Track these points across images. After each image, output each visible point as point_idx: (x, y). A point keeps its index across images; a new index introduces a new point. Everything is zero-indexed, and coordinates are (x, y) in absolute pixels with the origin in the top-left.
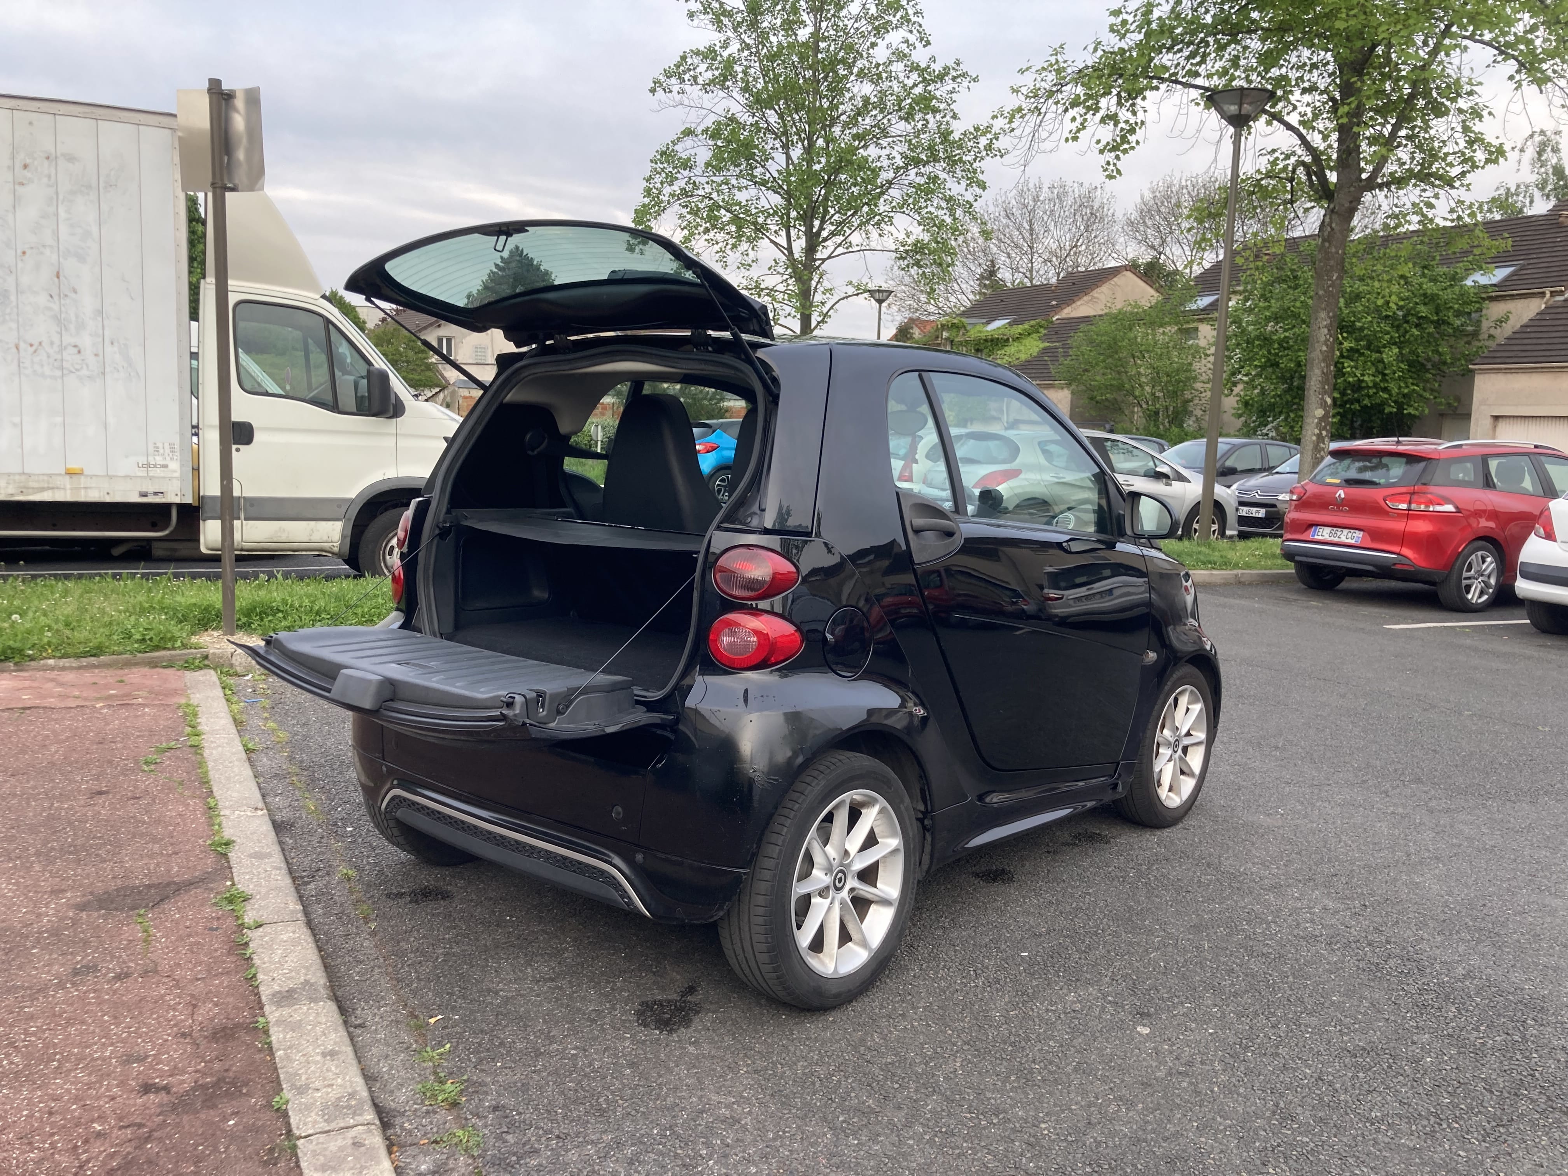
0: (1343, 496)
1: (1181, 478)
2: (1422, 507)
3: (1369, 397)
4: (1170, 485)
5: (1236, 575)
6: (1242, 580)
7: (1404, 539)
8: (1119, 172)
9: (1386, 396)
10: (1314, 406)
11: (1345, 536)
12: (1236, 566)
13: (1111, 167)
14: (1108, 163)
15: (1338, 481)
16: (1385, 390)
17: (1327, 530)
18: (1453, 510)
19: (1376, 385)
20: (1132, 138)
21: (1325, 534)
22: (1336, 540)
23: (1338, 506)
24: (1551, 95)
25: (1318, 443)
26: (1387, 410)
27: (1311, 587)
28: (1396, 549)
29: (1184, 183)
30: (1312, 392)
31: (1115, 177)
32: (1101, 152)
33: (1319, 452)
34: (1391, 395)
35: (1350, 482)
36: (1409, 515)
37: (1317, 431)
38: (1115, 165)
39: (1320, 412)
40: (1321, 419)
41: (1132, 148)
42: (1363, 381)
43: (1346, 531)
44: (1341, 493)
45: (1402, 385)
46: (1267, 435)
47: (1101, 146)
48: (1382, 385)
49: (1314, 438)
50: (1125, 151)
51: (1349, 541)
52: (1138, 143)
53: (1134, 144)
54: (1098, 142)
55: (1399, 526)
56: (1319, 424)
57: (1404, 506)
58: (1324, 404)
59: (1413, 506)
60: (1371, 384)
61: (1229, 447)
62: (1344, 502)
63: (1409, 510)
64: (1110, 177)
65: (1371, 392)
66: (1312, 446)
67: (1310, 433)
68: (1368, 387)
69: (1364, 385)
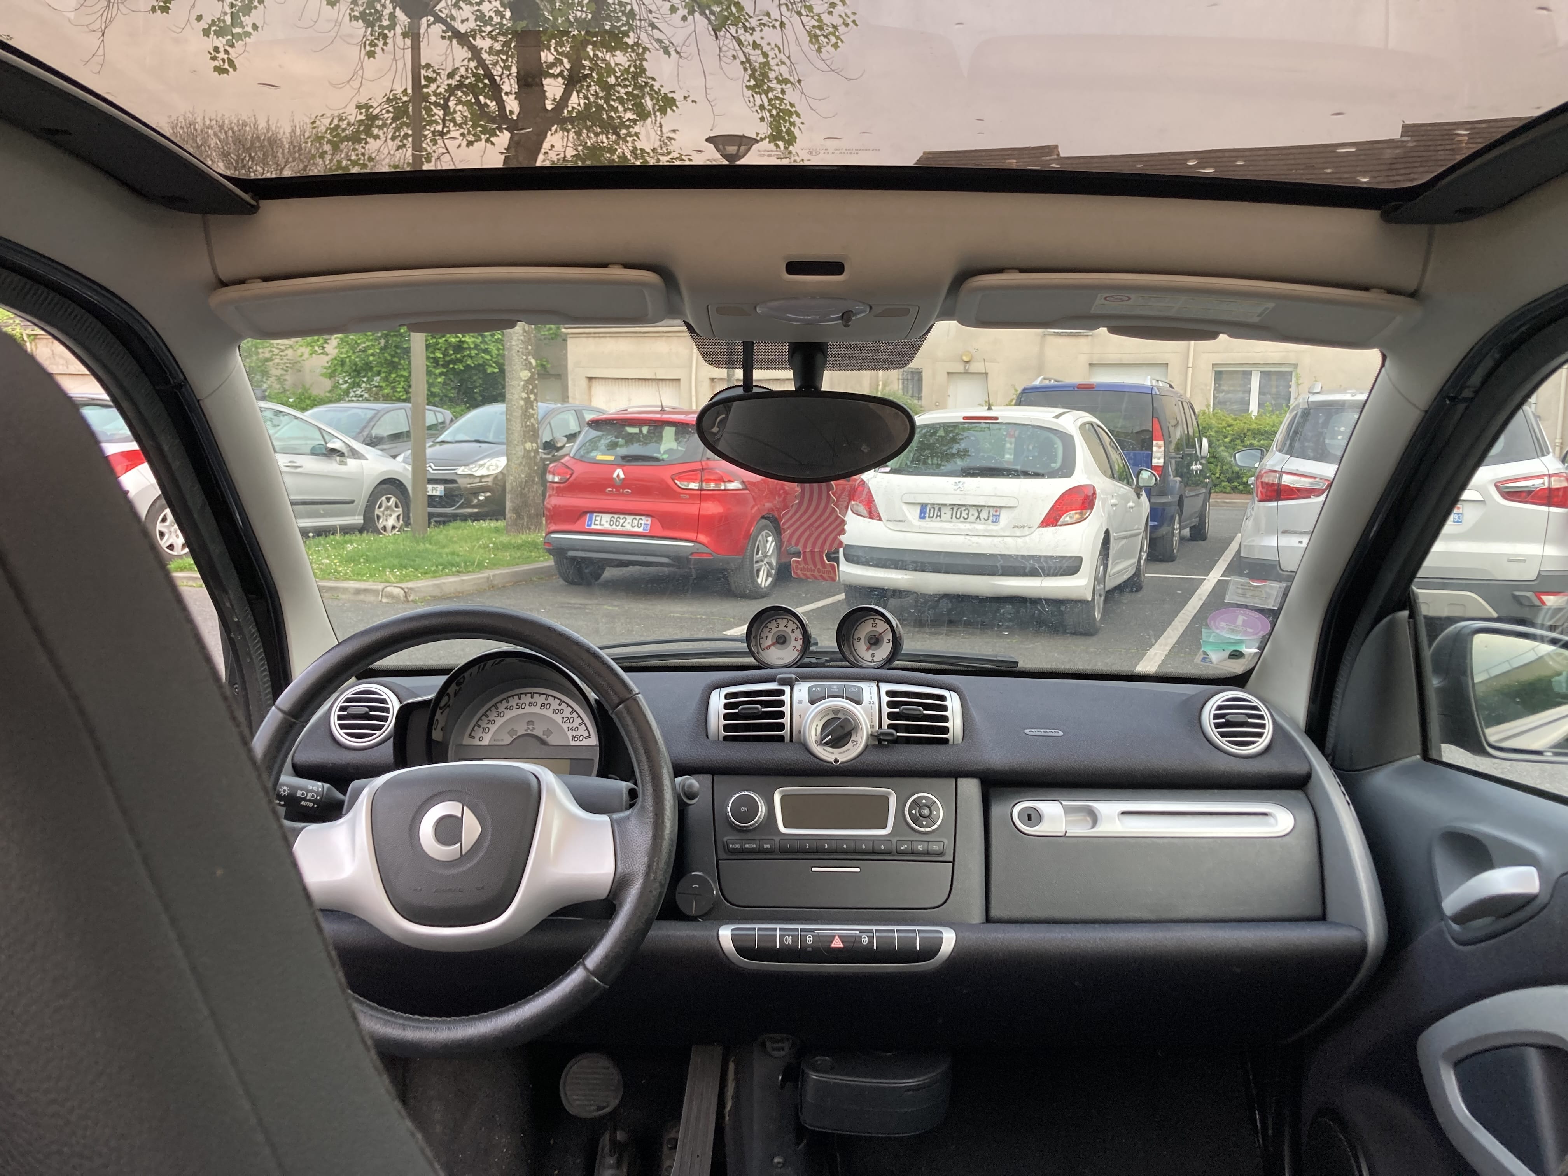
0: (622, 476)
1: (355, 454)
2: (712, 486)
3: (471, 357)
4: (345, 464)
5: (488, 578)
6: (495, 583)
7: (699, 524)
8: (232, 63)
9: (488, 357)
10: (518, 367)
11: (629, 524)
12: (480, 566)
13: (222, 55)
14: (216, 49)
15: (612, 458)
16: (486, 351)
17: (606, 518)
18: (740, 487)
19: (476, 346)
20: (247, 20)
21: (603, 522)
22: (619, 528)
23: (618, 488)
24: (721, 42)
25: (527, 408)
26: (489, 370)
27: (571, 583)
28: (693, 536)
29: (208, 122)
30: (514, 353)
31: (226, 71)
32: (206, 32)
33: (529, 419)
34: (492, 356)
35: (628, 459)
36: (701, 496)
37: (524, 395)
38: (227, 52)
39: (525, 374)
40: (528, 382)
41: (248, 34)
42: (464, 342)
43: (629, 518)
44: (619, 473)
45: (501, 347)
46: (361, 396)
47: (204, 24)
48: (483, 346)
49: (522, 403)
50: (239, 37)
51: (636, 529)
52: (255, 27)
53: (249, 29)
54: (199, 18)
55: (692, 509)
56: (525, 387)
57: (694, 486)
58: (528, 366)
59: (705, 486)
60: (472, 346)
61: (373, 412)
62: (625, 483)
63: (701, 490)
64: (220, 70)
65: (473, 353)
66: (520, 412)
67: (516, 396)
68: (470, 349)
69: (465, 346)
